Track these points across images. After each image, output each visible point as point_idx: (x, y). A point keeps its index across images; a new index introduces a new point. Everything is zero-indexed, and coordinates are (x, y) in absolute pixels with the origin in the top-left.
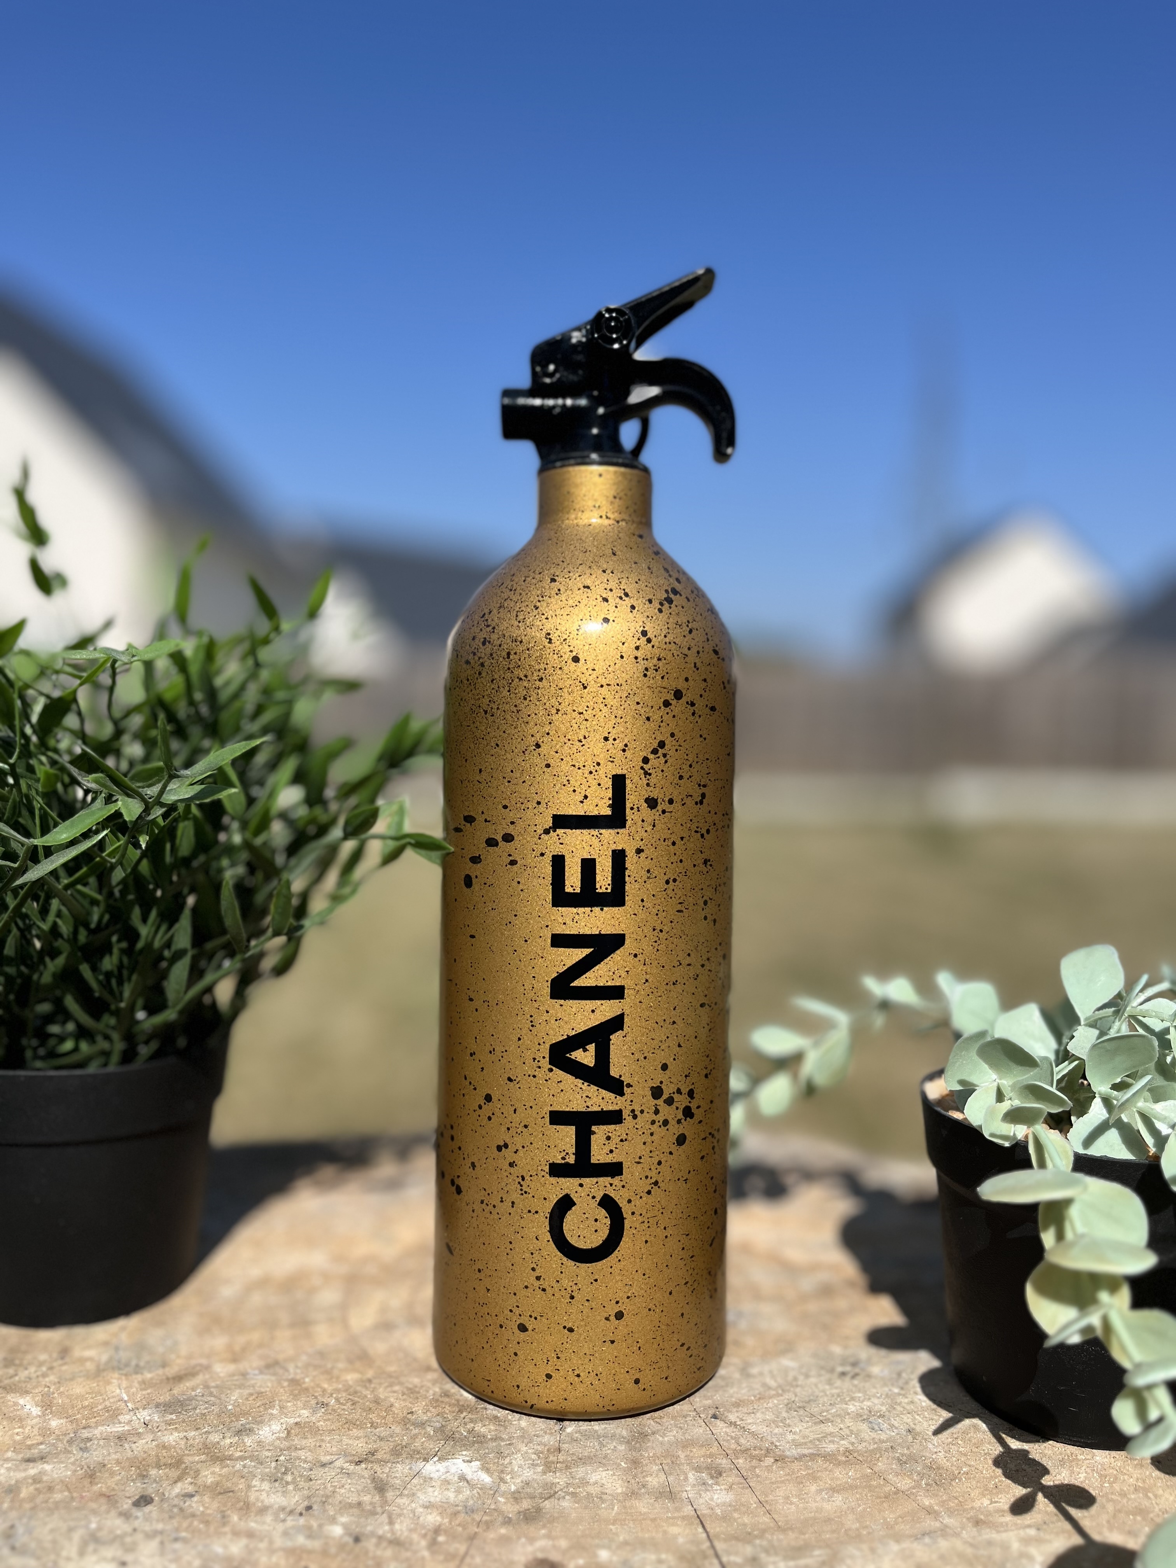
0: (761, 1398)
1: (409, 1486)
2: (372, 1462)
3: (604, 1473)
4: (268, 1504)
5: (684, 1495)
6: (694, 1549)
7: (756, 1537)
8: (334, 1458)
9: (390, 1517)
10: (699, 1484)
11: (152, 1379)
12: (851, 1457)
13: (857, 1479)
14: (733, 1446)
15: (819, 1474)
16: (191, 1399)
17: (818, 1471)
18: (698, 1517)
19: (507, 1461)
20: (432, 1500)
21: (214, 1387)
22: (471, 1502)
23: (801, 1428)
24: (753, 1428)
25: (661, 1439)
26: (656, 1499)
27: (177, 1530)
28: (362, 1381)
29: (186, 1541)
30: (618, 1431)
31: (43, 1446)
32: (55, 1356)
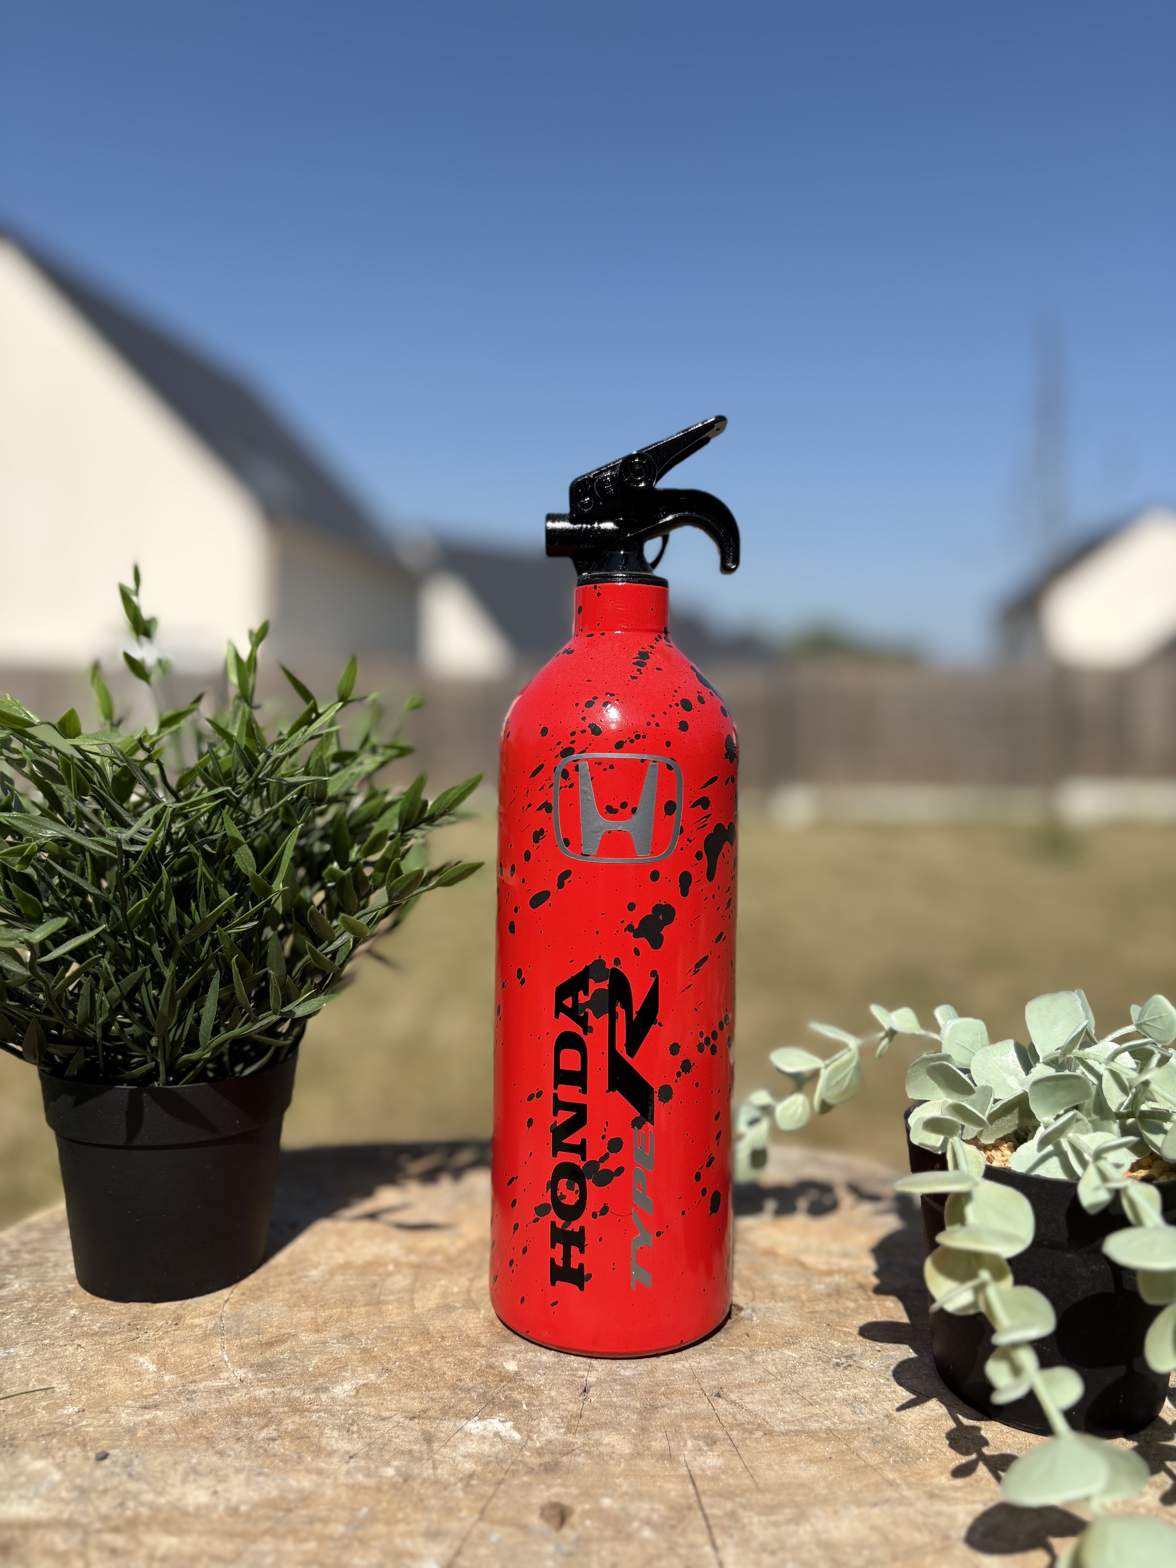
0: (761, 1382)
1: (452, 1439)
2: (424, 1418)
3: (616, 1436)
4: (335, 1448)
5: (682, 1458)
6: (683, 1501)
7: (737, 1495)
8: (392, 1414)
9: (433, 1463)
10: (695, 1450)
11: (248, 1344)
12: (831, 1434)
13: (834, 1453)
14: (730, 1420)
15: (801, 1447)
16: (279, 1361)
17: (800, 1445)
18: (691, 1476)
19: (536, 1422)
20: (470, 1451)
21: (300, 1352)
22: (502, 1455)
23: (791, 1408)
24: (750, 1406)
25: (668, 1411)
26: (657, 1460)
27: (261, 1466)
28: (422, 1352)
29: (267, 1475)
30: (633, 1403)
31: (157, 1397)
32: (170, 1322)
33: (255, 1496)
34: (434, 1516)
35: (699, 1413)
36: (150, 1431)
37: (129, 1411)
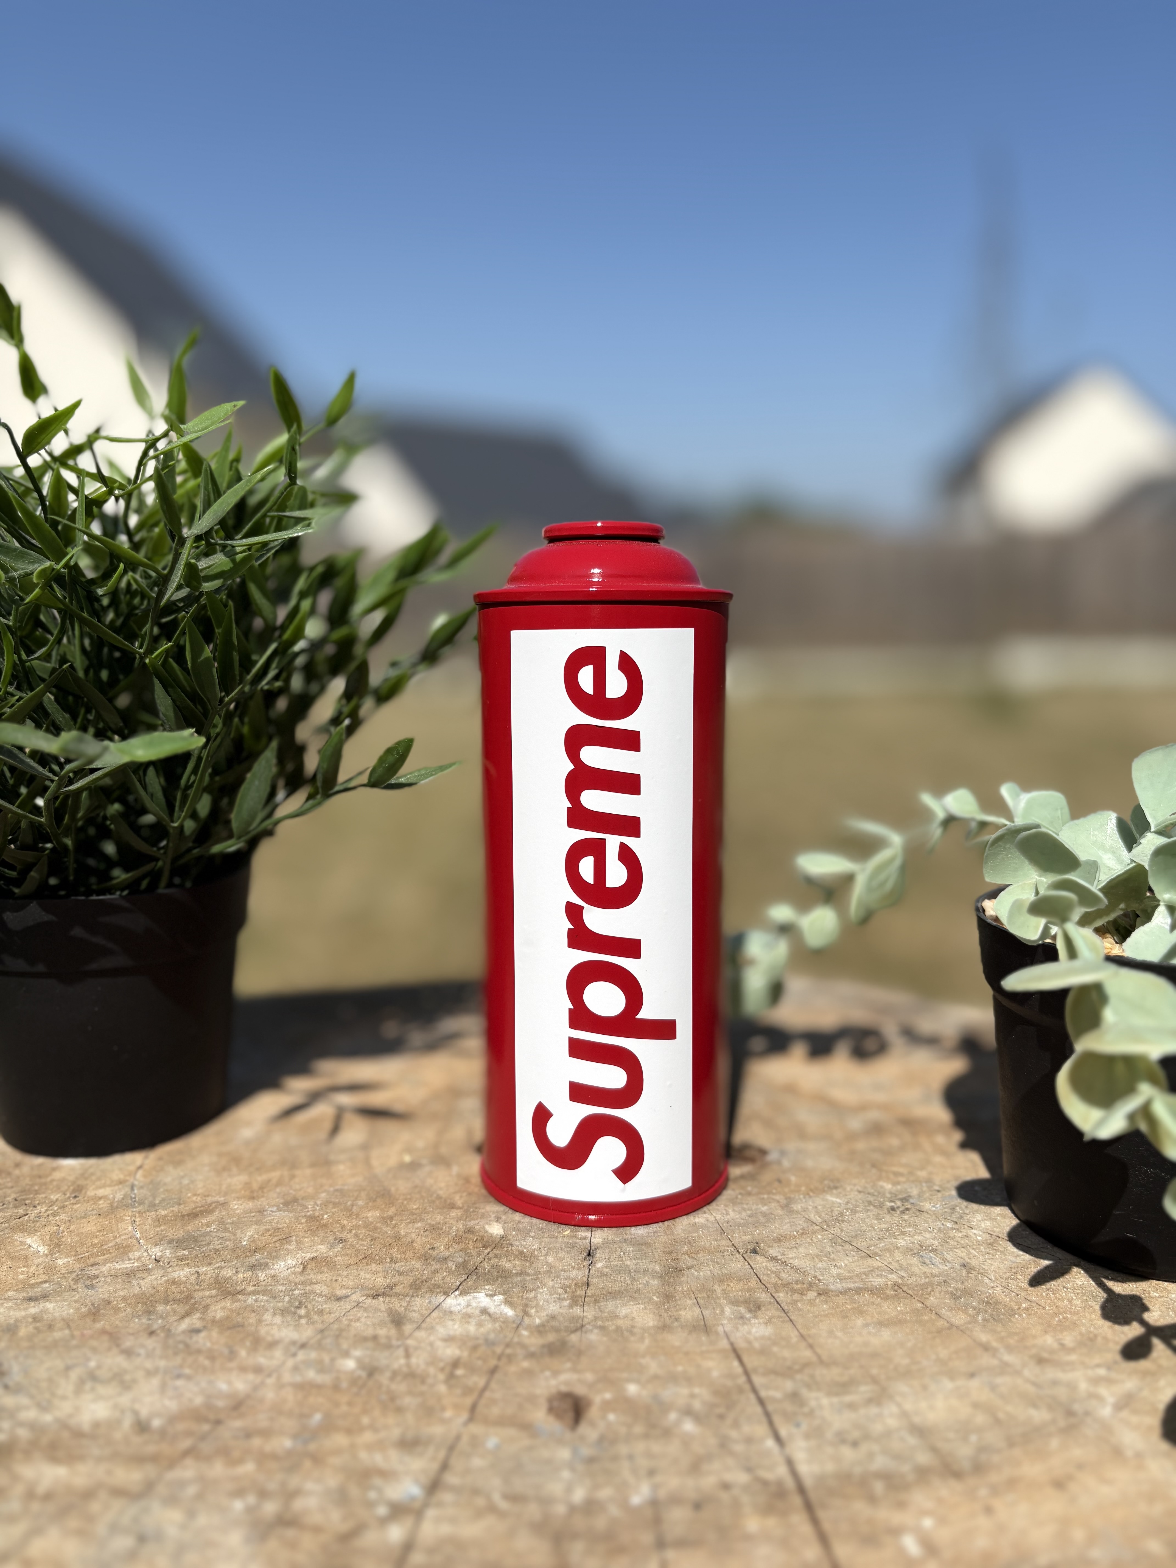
0: (804, 1233)
1: (428, 1320)
2: (390, 1296)
3: (634, 1307)
4: (278, 1338)
5: (720, 1329)
6: (729, 1383)
7: (797, 1372)
8: (349, 1292)
9: (406, 1351)
11: (166, 1216)
12: (900, 1291)
13: (907, 1313)
14: (774, 1279)
15: (865, 1308)
16: (204, 1235)
17: (864, 1305)
18: (735, 1350)
19: (532, 1295)
20: (452, 1333)
21: (231, 1223)
22: (492, 1336)
23: (846, 1262)
24: (796, 1263)
25: (696, 1273)
26: (690, 1332)
27: (181, 1366)
28: (383, 1218)
29: (189, 1378)
30: (651, 1266)
31: (47, 1285)
32: (68, 1195)
33: (172, 1405)
34: (410, 1418)
35: (735, 1273)
36: (36, 1328)
37: (10, 1304)
